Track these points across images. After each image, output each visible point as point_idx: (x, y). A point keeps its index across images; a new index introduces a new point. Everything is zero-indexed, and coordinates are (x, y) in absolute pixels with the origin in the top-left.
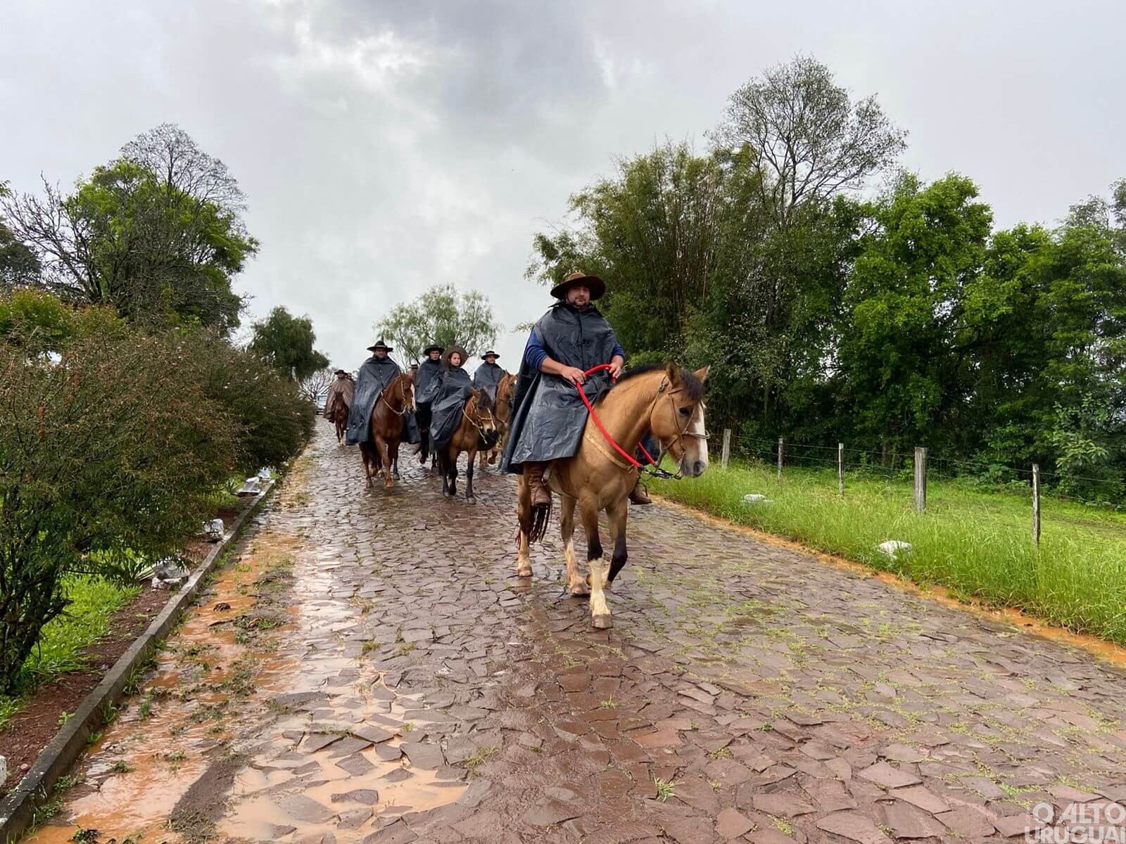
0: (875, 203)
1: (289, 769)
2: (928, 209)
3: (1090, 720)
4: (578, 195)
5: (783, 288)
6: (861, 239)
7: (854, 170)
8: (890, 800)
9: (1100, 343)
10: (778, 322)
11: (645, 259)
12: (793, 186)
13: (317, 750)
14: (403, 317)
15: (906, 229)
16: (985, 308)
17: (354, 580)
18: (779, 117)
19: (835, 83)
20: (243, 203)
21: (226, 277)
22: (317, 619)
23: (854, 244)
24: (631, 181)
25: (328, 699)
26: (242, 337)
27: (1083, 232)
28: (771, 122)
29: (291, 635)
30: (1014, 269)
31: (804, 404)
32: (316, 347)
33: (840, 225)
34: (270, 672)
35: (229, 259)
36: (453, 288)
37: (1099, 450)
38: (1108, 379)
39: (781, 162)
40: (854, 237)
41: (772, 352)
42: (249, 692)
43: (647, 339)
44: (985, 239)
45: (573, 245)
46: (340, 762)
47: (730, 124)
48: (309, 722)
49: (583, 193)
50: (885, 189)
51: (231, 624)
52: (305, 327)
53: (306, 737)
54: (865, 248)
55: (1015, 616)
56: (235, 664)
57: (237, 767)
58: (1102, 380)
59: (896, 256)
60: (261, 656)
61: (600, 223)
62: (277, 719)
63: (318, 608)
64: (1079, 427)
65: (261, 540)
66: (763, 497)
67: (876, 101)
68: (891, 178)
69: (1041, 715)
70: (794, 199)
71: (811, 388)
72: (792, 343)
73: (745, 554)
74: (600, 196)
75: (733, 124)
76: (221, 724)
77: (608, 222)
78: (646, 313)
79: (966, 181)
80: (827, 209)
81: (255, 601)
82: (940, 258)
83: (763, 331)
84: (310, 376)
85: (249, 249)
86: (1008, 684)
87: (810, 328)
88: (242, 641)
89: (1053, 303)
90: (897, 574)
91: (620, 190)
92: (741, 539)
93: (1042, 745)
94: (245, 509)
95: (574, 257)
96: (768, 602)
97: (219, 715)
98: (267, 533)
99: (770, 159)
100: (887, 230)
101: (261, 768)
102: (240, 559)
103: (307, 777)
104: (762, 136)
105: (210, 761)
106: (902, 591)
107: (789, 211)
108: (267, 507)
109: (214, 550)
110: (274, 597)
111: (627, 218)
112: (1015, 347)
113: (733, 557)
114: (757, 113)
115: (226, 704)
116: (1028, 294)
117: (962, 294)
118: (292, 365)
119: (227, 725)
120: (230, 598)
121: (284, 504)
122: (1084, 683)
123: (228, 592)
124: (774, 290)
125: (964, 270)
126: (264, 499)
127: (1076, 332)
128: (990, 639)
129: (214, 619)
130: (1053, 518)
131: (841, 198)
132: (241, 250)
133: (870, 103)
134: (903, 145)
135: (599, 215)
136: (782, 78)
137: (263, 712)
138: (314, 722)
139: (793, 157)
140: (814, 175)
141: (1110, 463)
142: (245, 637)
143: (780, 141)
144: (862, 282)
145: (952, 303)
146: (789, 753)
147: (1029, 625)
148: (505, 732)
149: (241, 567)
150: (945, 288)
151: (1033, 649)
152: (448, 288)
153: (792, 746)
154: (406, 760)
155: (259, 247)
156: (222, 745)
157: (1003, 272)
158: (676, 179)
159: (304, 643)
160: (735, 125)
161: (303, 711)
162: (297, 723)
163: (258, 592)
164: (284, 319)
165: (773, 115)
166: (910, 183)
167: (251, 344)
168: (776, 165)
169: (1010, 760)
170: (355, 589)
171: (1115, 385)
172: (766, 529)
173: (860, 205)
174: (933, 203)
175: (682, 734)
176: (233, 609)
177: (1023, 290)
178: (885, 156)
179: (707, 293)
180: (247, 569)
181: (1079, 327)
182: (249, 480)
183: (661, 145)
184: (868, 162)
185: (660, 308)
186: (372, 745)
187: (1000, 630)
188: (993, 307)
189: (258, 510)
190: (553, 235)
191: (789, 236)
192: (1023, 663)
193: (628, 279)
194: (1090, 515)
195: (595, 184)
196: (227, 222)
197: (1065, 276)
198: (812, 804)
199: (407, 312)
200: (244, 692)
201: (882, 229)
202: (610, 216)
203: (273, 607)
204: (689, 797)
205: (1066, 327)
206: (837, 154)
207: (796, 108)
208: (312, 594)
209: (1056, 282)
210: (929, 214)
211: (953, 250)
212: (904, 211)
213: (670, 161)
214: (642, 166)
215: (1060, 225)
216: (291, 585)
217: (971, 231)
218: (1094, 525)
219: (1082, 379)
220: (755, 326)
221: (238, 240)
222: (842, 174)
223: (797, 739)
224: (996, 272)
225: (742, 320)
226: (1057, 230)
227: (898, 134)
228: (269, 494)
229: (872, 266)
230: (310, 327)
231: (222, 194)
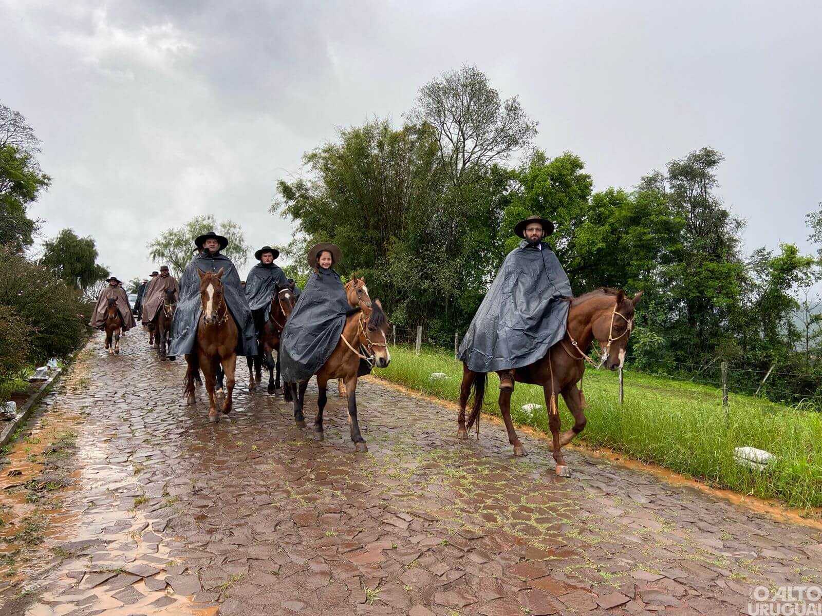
0: (518, 170)
1: (72, 602)
2: (552, 176)
3: (657, 524)
4: (310, 153)
5: (457, 226)
6: (509, 194)
7: (504, 146)
8: (528, 589)
9: (660, 268)
10: (454, 250)
11: (360, 202)
12: (464, 155)
13: (96, 586)
14: (172, 240)
15: (539, 188)
16: (588, 244)
17: (128, 448)
18: (453, 106)
19: (491, 85)
20: (38, 146)
21: (22, 204)
22: (96, 480)
23: (505, 197)
24: (348, 147)
25: (105, 544)
26: (35, 252)
27: (649, 195)
28: (448, 110)
29: (74, 494)
30: (606, 218)
31: (472, 308)
32: (98, 262)
33: (495, 184)
34: (56, 525)
35: (25, 190)
36: (213, 218)
37: (659, 339)
38: (665, 292)
39: (455, 138)
40: (504, 193)
41: (451, 271)
42: (38, 542)
43: (362, 259)
44: (588, 197)
45: (307, 190)
46: (116, 594)
47: (420, 109)
48: (89, 564)
49: (314, 152)
50: (524, 161)
51: (23, 487)
52: (88, 246)
53: (87, 576)
54: (511, 201)
55: (608, 453)
56: (26, 519)
57: (28, 603)
58: (661, 293)
59: (532, 207)
60: (49, 512)
61: (327, 174)
62: (62, 563)
63: (97, 471)
64: (647, 324)
65: (50, 418)
66: (444, 374)
67: (518, 100)
68: (528, 154)
69: (625, 521)
70: (464, 164)
71: (477, 297)
72: (464, 265)
73: (431, 416)
74: (326, 155)
75: (422, 110)
76: (13, 570)
77: (333, 174)
78: (362, 241)
79: (576, 158)
80: (486, 173)
81: (43, 467)
82: (560, 209)
83: (444, 256)
84: (92, 284)
85: (42, 183)
86: (604, 501)
87: (475, 255)
88: (32, 501)
89: (631, 241)
90: (533, 427)
91: (341, 151)
92: (429, 405)
93: (627, 543)
94: (35, 392)
95: (308, 198)
96: (447, 451)
97: (11, 561)
98: (54, 412)
99: (448, 136)
100: (526, 189)
101: (48, 603)
102: (31, 434)
103: (88, 608)
104: (442, 119)
105: (5, 599)
106: (537, 438)
107: (461, 173)
108: (54, 391)
109: (9, 427)
110: (59, 464)
111: (347, 172)
112: (608, 270)
113: (424, 419)
114: (439, 103)
115: (18, 552)
116: (615, 235)
117: (574, 235)
118: (77, 276)
119: (19, 570)
120: (21, 466)
121: (69, 388)
122: (652, 498)
123: (21, 461)
124: (452, 228)
125: (575, 218)
126: (51, 385)
127: (645, 261)
128: (593, 470)
129: (7, 483)
130: (631, 385)
131: (495, 165)
132: (35, 183)
133: (514, 101)
134: (536, 132)
135: (326, 169)
136: (455, 79)
137: (50, 558)
138: (94, 563)
139: (463, 135)
140: (477, 149)
141: (666, 347)
142: (35, 497)
143: (454, 124)
144: (510, 223)
145: (568, 240)
146: (460, 560)
147: (617, 459)
148: (250, 561)
149: (31, 440)
150: (562, 230)
151: (619, 476)
152: (209, 218)
153: (462, 554)
154: (170, 589)
155: (51, 182)
156: (15, 586)
157: (599, 220)
158: (381, 145)
159: (85, 500)
160: (423, 110)
161: (84, 555)
162: (79, 565)
163: (46, 460)
164: (71, 239)
165: (449, 105)
166: (540, 157)
167: (42, 259)
168: (451, 140)
169: (606, 554)
170: (129, 455)
171: (668, 296)
172: (446, 398)
173: (508, 171)
174: (555, 172)
175: (385, 552)
176: (25, 475)
177: (612, 233)
178: (524, 139)
179: (405, 228)
180: (35, 442)
181: (646, 257)
182: (39, 369)
183: (371, 121)
184: (513, 141)
185: (372, 238)
186: (142, 580)
187: (600, 463)
188: (593, 243)
189: (46, 393)
190: (292, 182)
191: (461, 190)
192: (613, 486)
193: (348, 216)
194: (654, 383)
195: (323, 146)
196: (24, 161)
197: (638, 224)
198: (476, 597)
199: (176, 235)
200: (33, 542)
201: (523, 188)
202: (334, 170)
203: (59, 472)
204: (389, 599)
205: (639, 257)
206: (492, 135)
207: (465, 101)
208: (92, 461)
209: (632, 228)
210: (553, 180)
211: (568, 204)
212: (537, 176)
213: (378, 133)
214: (357, 135)
215: (635, 189)
216: (74, 454)
217: (579, 192)
218: (657, 389)
219: (649, 293)
220: (438, 253)
221: (33, 176)
222: (496, 149)
223: (466, 549)
224: (595, 220)
225: (430, 248)
226: (633, 193)
227: (532, 124)
228: (56, 380)
229: (517, 213)
230: (93, 246)
231: (20, 139)
